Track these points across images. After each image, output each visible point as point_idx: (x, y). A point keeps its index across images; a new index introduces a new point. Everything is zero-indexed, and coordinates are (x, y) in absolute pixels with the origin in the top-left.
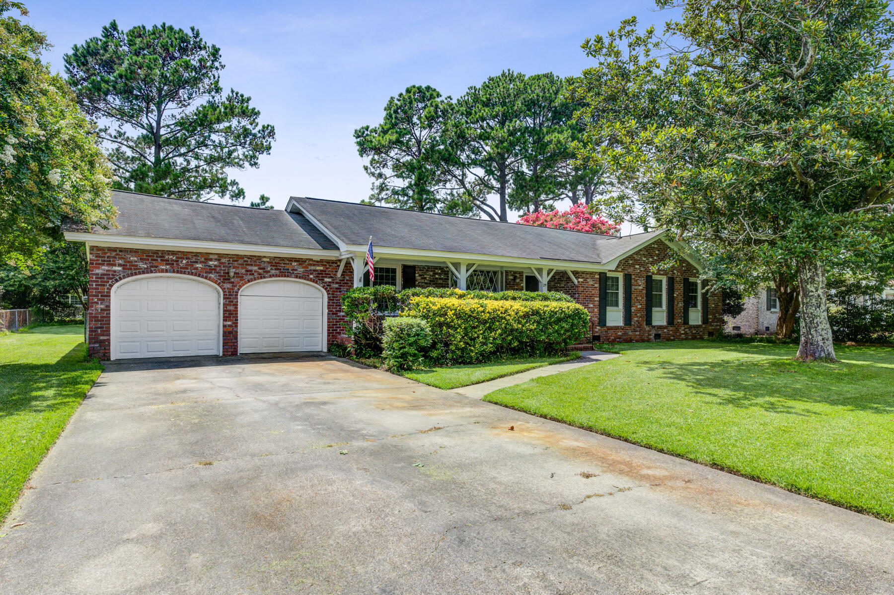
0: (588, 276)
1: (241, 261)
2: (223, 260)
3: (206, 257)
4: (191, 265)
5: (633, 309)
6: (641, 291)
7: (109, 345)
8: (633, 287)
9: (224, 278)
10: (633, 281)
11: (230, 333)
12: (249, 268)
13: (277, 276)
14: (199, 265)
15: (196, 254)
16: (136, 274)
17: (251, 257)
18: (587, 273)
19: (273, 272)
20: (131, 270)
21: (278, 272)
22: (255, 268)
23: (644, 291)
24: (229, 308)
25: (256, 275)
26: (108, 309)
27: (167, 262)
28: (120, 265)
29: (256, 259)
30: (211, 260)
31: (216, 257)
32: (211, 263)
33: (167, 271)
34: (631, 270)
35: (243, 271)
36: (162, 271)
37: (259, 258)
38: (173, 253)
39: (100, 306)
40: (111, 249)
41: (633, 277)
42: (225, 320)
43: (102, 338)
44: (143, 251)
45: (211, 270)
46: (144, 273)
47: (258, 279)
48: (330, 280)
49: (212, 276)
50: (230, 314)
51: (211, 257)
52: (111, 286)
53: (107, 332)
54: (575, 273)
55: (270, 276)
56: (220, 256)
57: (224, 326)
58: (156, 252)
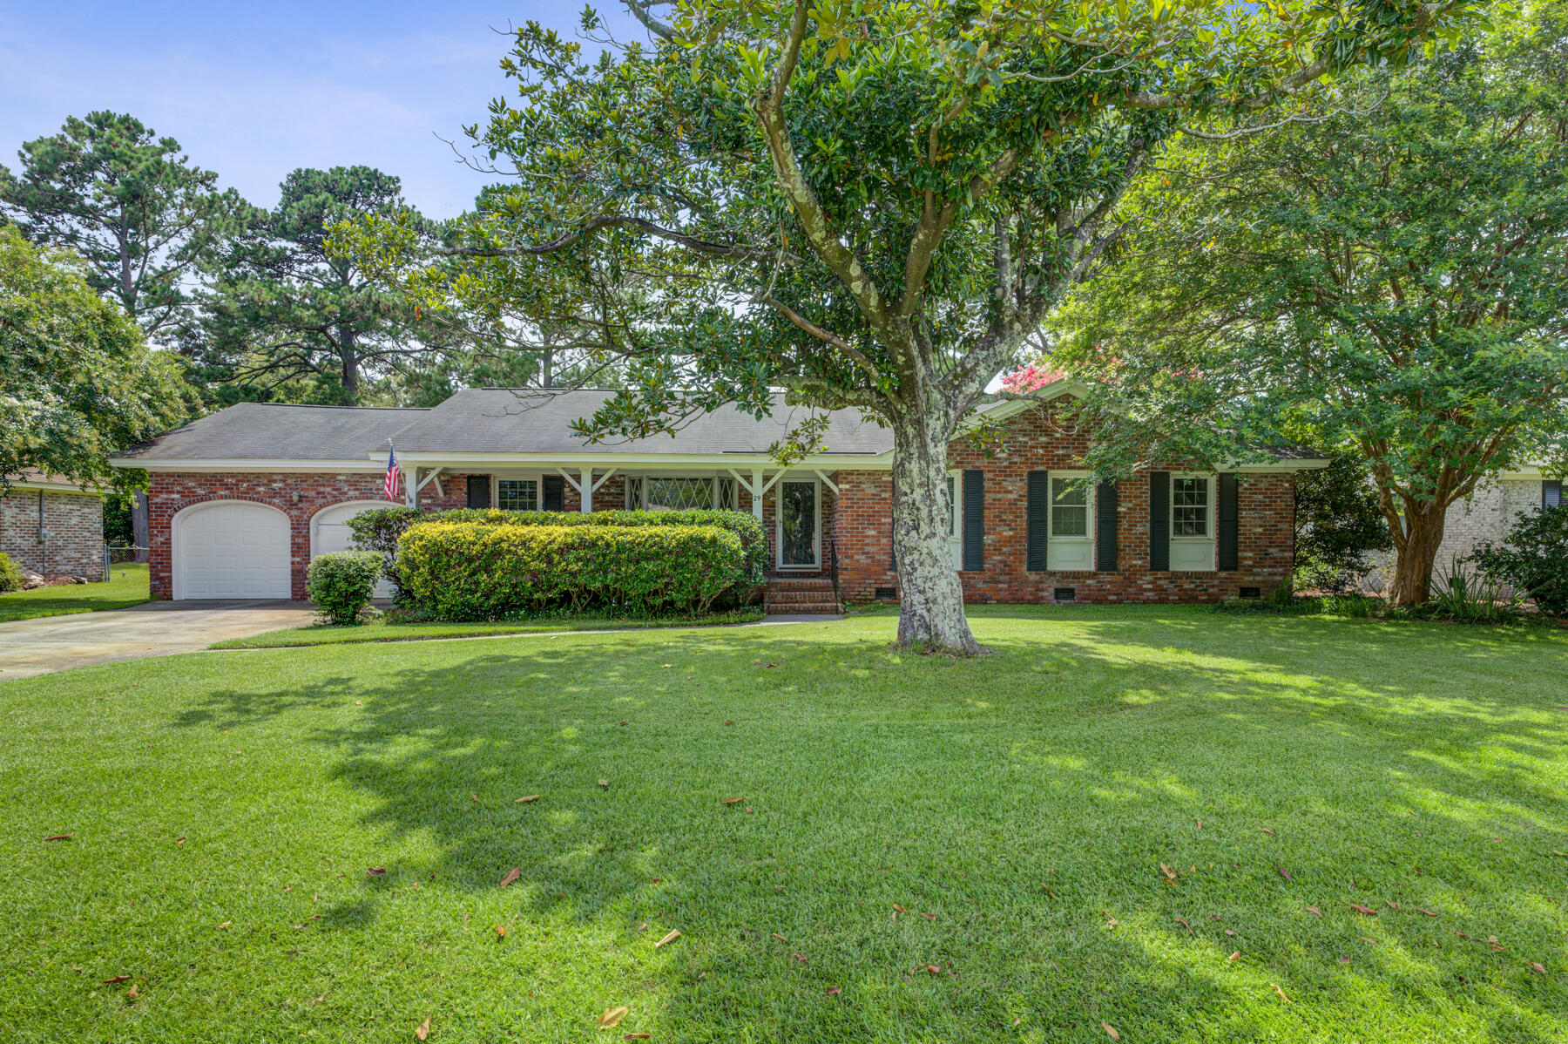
0: (862, 478)
1: (310, 481)
2: (289, 481)
3: (269, 477)
4: (251, 489)
5: (988, 539)
6: (1013, 503)
7: (170, 583)
8: (989, 498)
9: (290, 505)
10: (987, 484)
11: (300, 571)
12: (321, 489)
13: (356, 498)
14: (262, 489)
15: (258, 475)
16: (194, 502)
17: (322, 475)
18: (860, 473)
19: (351, 493)
20: (191, 498)
21: (357, 493)
22: (328, 489)
23: (1025, 504)
24: (297, 540)
25: (330, 499)
26: (168, 542)
27: (227, 487)
28: (178, 492)
29: (330, 478)
30: (275, 481)
31: (280, 477)
32: (275, 485)
33: (226, 497)
34: (982, 463)
35: (313, 494)
36: (222, 497)
37: (333, 476)
38: (232, 475)
39: (160, 539)
40: (169, 475)
41: (987, 476)
42: (293, 556)
43: (162, 574)
44: (201, 475)
45: (275, 494)
46: (202, 500)
47: (333, 503)
48: (429, 501)
49: (277, 501)
50: (301, 547)
51: (275, 477)
52: (171, 516)
53: (169, 568)
54: (835, 476)
55: (348, 499)
56: (285, 476)
57: (293, 563)
58: (214, 475)
